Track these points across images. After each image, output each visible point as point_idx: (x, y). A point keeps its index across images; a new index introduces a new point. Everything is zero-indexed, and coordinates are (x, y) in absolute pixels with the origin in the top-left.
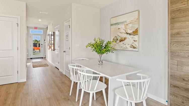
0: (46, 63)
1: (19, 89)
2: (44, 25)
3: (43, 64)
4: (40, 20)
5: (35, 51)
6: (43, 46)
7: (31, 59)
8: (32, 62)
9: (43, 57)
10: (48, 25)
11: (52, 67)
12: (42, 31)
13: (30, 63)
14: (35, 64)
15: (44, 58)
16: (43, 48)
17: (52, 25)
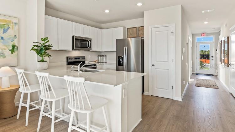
0: (216, 84)
1: (171, 107)
2: (214, 29)
3: (211, 84)
4: (206, 23)
5: (205, 64)
6: (214, 59)
7: (197, 74)
8: (197, 79)
9: (214, 74)
10: (220, 28)
11: (225, 91)
12: (213, 37)
13: (194, 80)
14: (199, 82)
15: (215, 76)
16: (214, 61)
17: (226, 25)
